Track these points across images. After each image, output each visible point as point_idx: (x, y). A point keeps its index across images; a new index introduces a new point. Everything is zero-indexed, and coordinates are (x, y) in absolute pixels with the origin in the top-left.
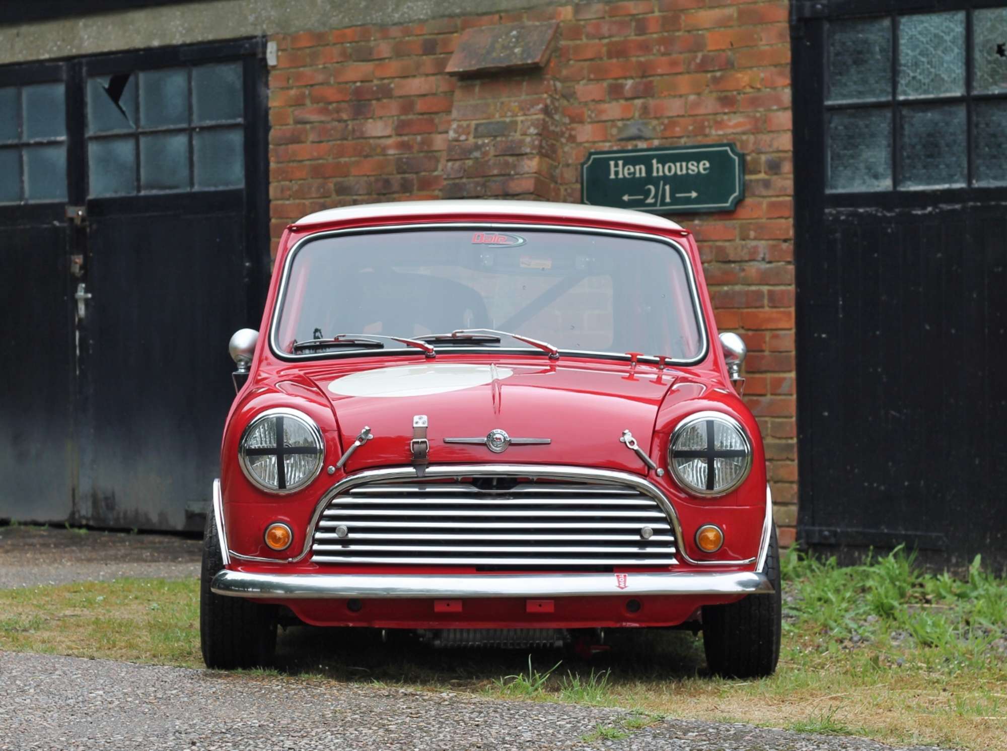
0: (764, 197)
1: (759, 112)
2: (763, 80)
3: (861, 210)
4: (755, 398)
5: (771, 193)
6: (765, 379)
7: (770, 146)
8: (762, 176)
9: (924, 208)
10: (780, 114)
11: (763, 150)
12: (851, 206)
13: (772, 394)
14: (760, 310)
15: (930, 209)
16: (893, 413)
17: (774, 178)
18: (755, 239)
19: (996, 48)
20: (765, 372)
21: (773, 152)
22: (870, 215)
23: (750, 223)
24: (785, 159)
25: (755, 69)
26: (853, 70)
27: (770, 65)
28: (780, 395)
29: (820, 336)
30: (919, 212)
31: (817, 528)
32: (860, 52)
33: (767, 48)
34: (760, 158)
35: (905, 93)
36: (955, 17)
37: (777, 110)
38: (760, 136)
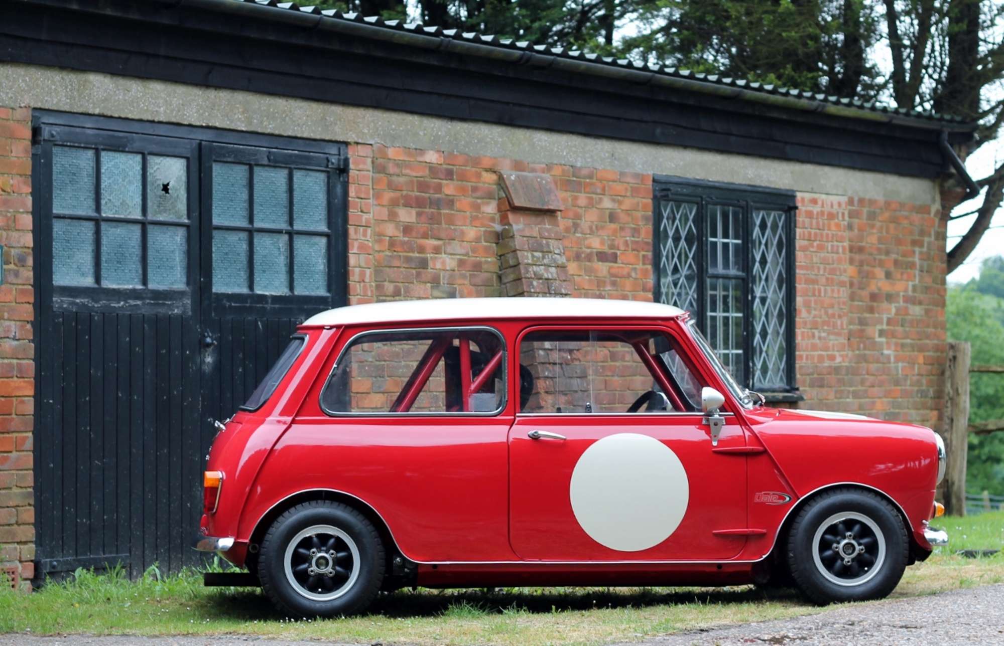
0: (14, 284)
1: (10, 212)
2: (12, 186)
3: (78, 301)
4: (5, 455)
5: (20, 281)
6: (12, 438)
7: (19, 242)
8: (12, 266)
9: (119, 303)
10: (25, 215)
11: (14, 245)
12: (72, 297)
13: (17, 451)
14: (11, 379)
15: (122, 303)
16: (96, 462)
17: (21, 269)
18: (9, 319)
19: (162, 186)
20: (13, 432)
21: (22, 247)
22: (83, 304)
23: (4, 306)
24: (29, 254)
25: (6, 175)
26: (69, 188)
27: (18, 174)
28: (23, 451)
29: (48, 401)
30: (116, 305)
31: (48, 560)
32: (74, 174)
33: (15, 159)
34: (11, 252)
35: (105, 213)
36: (135, 159)
37: (23, 213)
38: (10, 233)
